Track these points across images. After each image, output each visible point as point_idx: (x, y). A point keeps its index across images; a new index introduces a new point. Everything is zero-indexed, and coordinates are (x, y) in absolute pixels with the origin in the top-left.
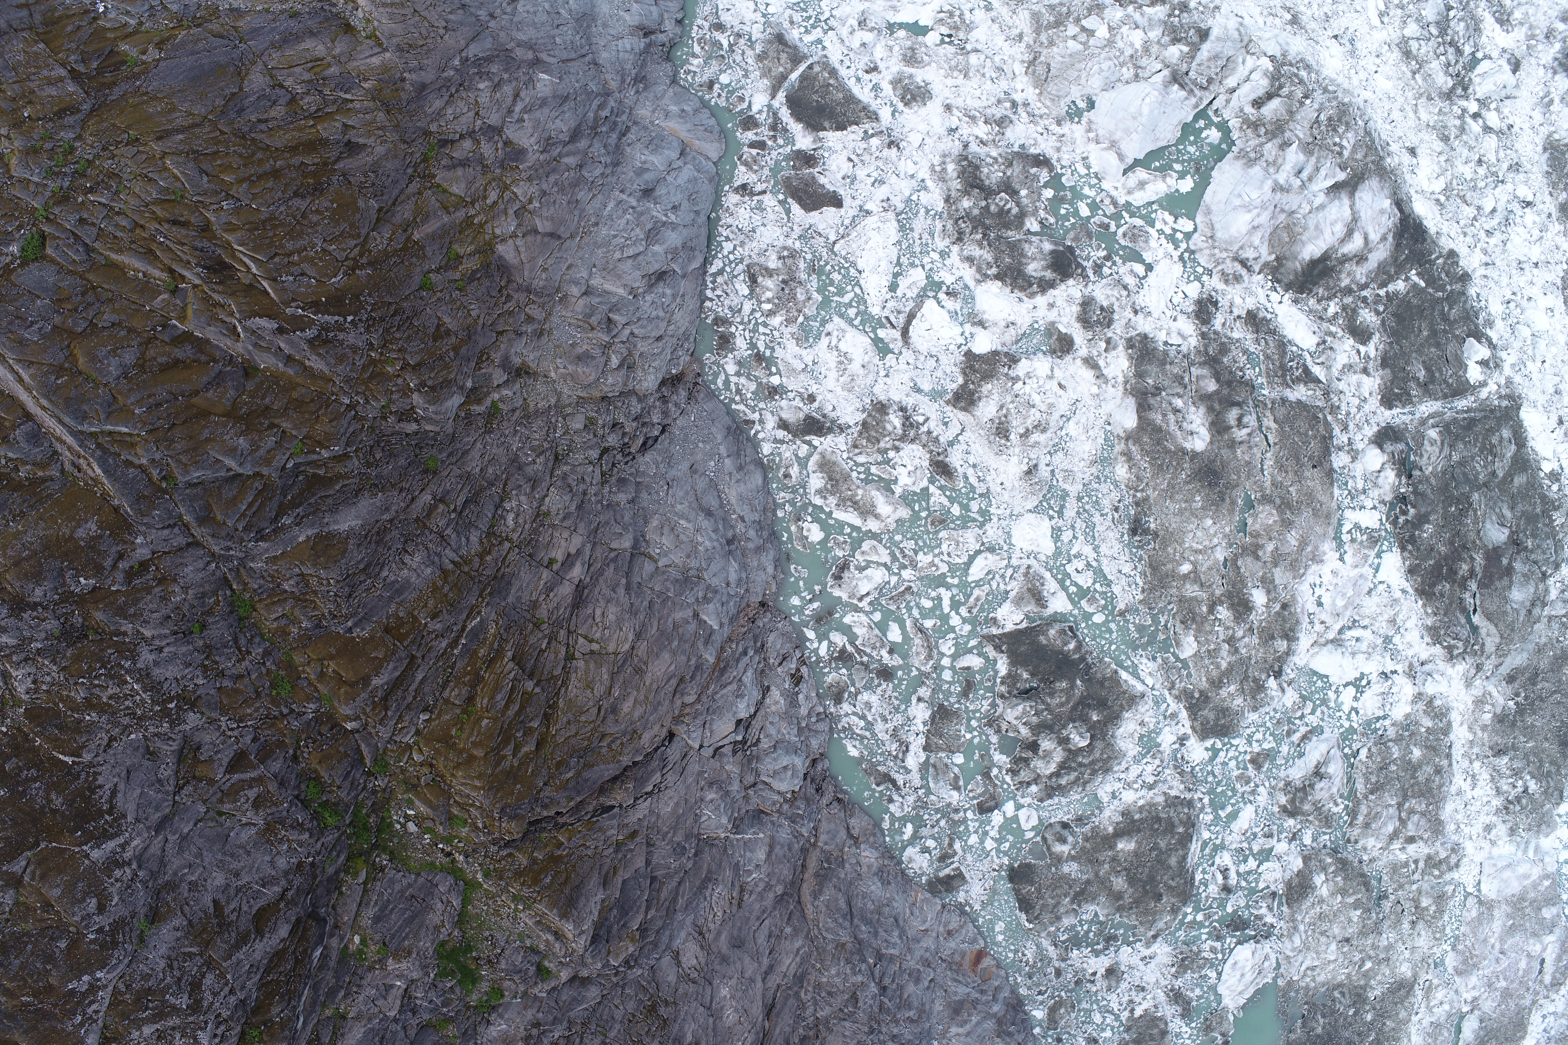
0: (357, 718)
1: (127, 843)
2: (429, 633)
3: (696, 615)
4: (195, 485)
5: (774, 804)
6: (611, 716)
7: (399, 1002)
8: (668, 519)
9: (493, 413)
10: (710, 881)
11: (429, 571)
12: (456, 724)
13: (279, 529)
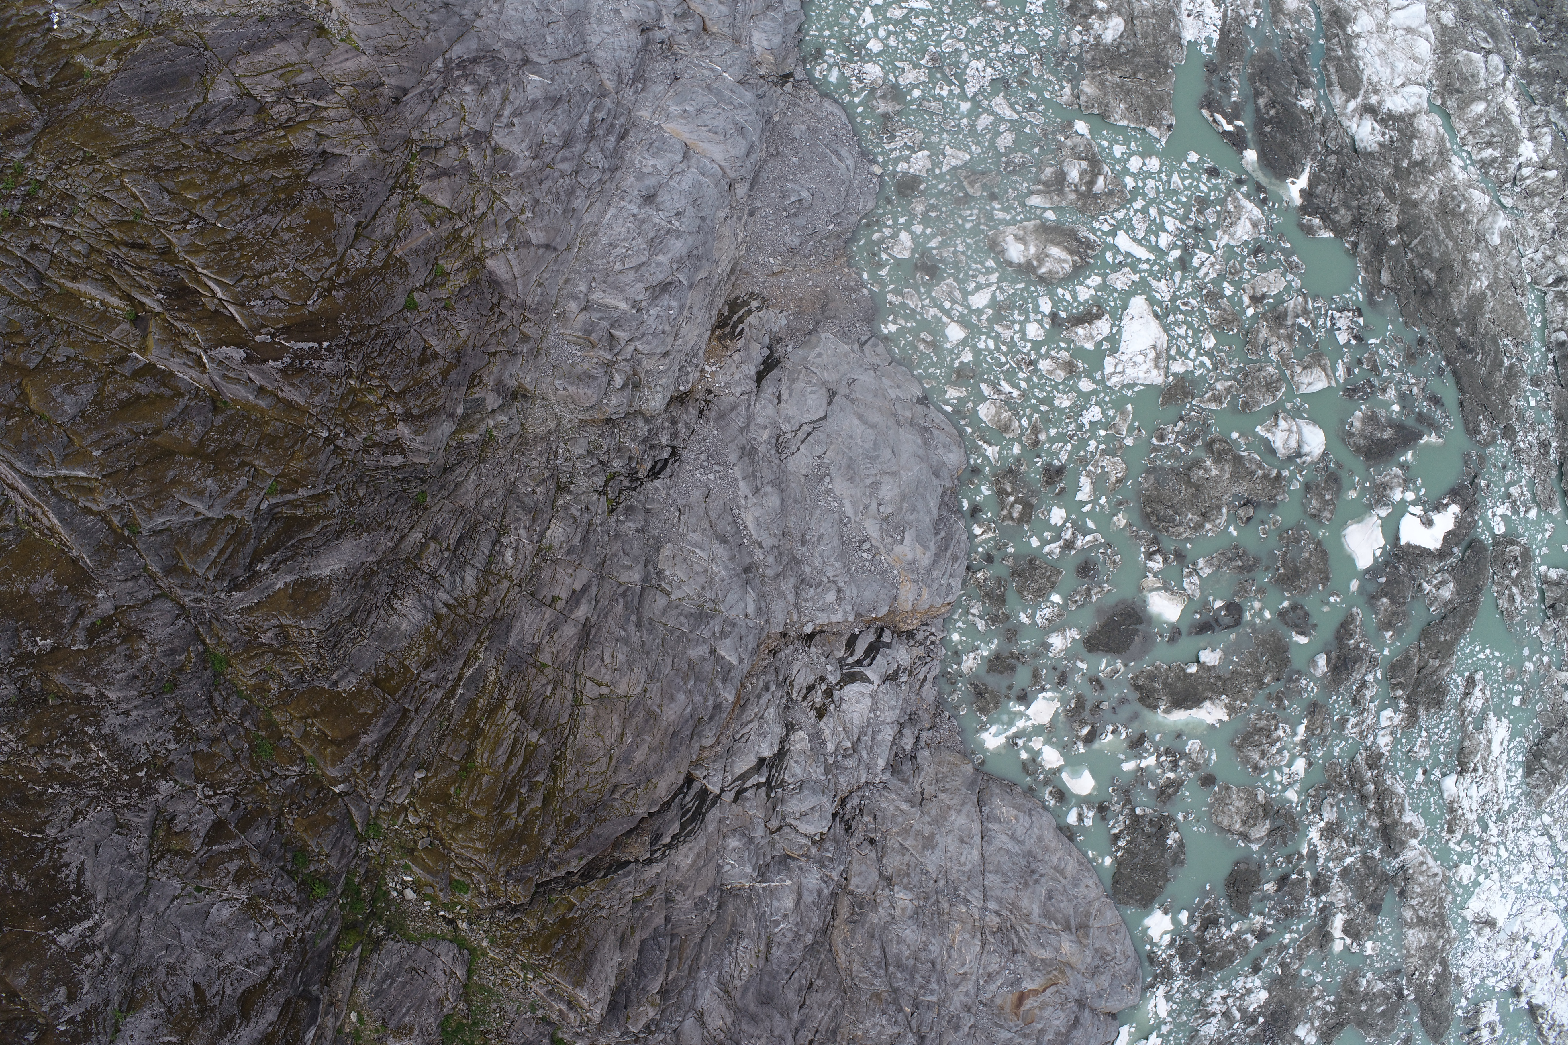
0: (346, 780)
1: (97, 925)
2: (422, 684)
3: (713, 651)
4: (161, 531)
5: (801, 848)
6: (624, 766)
8: (681, 549)
9: (487, 440)
10: (734, 934)
11: (420, 616)
12: (455, 782)
13: (254, 577)
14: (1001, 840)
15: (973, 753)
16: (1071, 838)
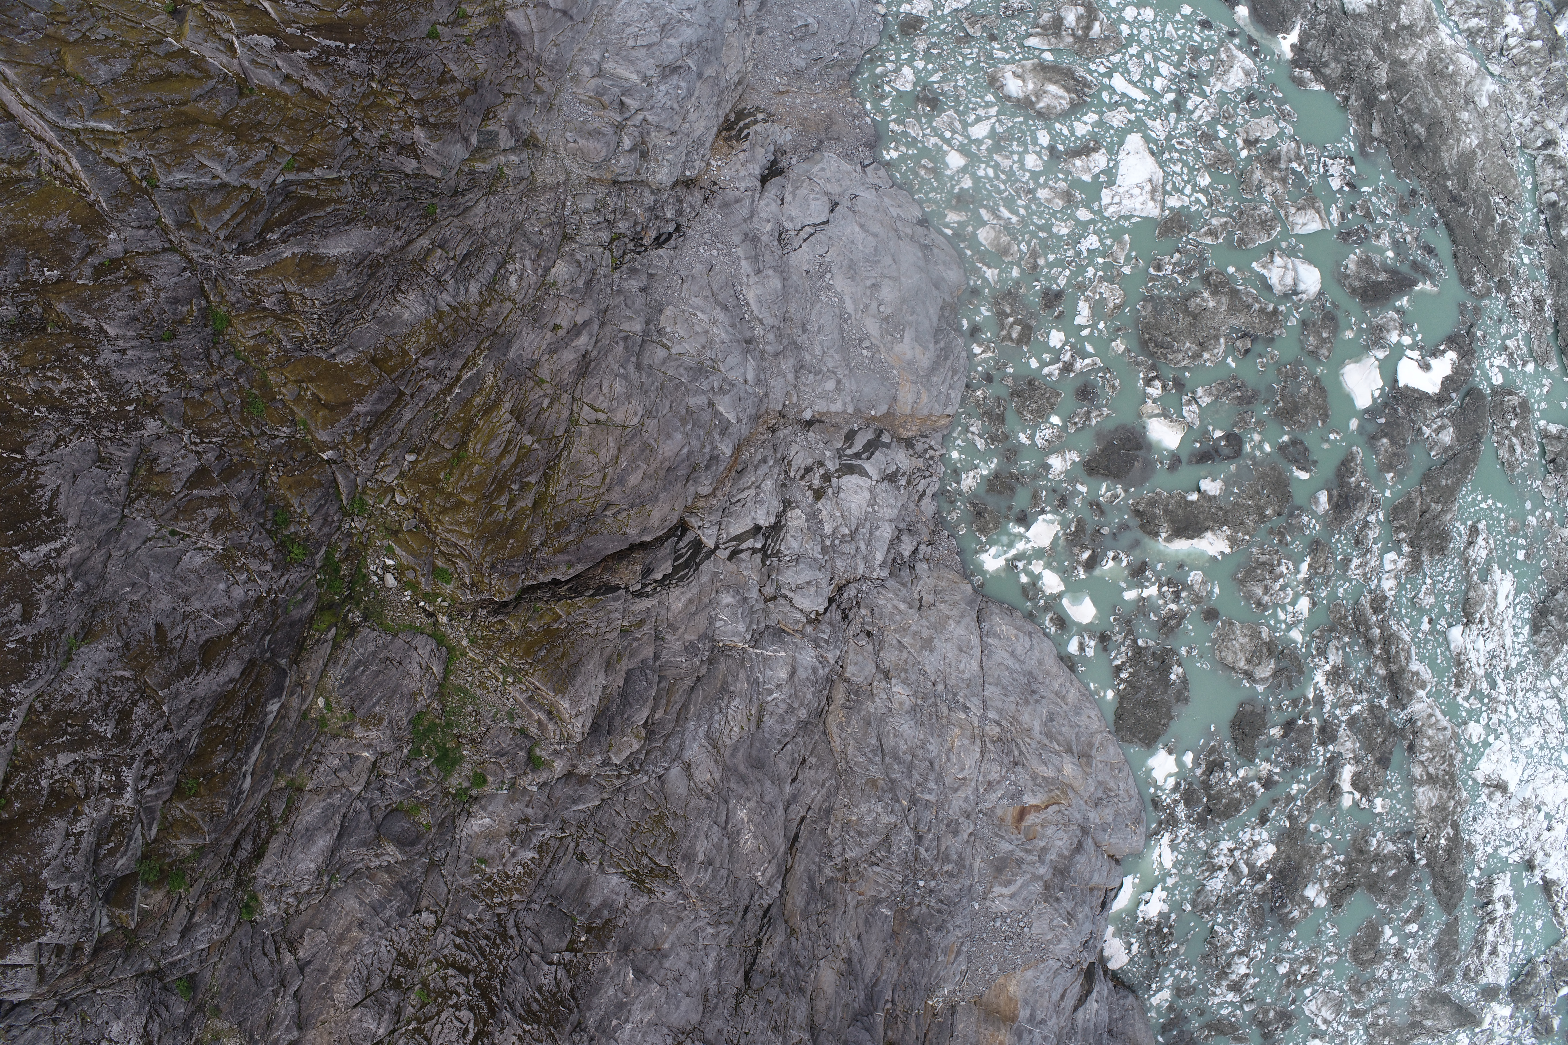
0: (335, 447)
1: (63, 548)
2: (420, 371)
3: (711, 404)
4: (178, 189)
5: (797, 622)
6: (617, 486)
7: (365, 777)
8: (683, 311)
9: (497, 176)
10: (724, 691)
11: (423, 309)
12: (445, 467)
13: (263, 244)
14: (1001, 655)
15: (972, 574)
16: (1072, 668)
